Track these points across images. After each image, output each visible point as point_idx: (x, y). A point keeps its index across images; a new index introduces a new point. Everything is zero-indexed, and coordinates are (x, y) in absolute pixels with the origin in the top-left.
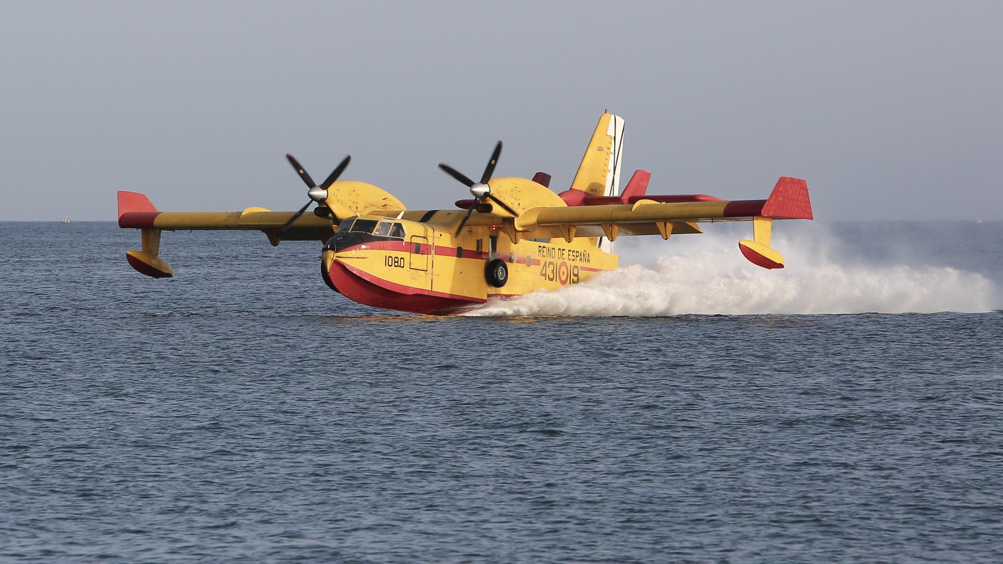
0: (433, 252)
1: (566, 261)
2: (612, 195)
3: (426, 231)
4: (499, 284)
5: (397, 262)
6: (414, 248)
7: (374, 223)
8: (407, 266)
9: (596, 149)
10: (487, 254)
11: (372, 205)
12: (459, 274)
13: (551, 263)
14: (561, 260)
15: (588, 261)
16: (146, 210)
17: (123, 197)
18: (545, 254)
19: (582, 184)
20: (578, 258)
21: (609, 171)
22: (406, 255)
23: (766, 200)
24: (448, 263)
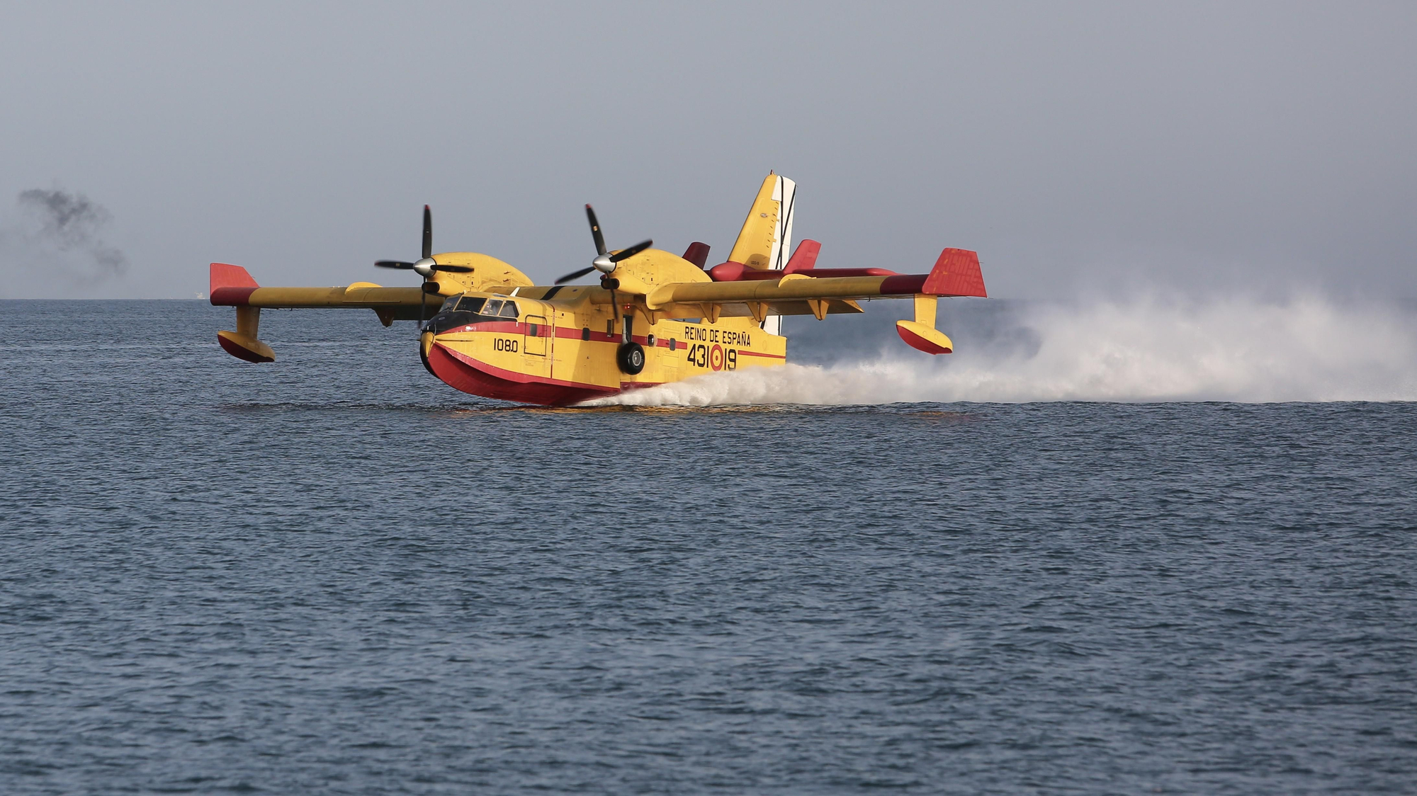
0: (553, 334)
1: (721, 344)
2: (779, 268)
3: (545, 310)
4: (635, 370)
5: (509, 346)
6: (529, 329)
7: (482, 301)
8: (521, 350)
9: (759, 215)
10: (621, 336)
11: (491, 280)
12: (585, 360)
13: (702, 347)
14: (714, 343)
15: (748, 344)
16: (244, 285)
17: (216, 270)
18: (693, 336)
19: (741, 256)
20: (736, 341)
21: (775, 241)
22: (520, 338)
23: (927, 276)
24: (572, 347)
